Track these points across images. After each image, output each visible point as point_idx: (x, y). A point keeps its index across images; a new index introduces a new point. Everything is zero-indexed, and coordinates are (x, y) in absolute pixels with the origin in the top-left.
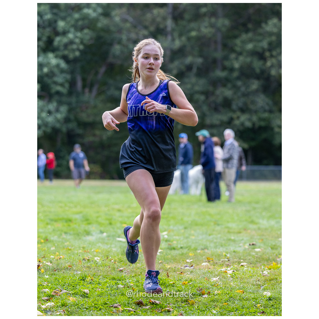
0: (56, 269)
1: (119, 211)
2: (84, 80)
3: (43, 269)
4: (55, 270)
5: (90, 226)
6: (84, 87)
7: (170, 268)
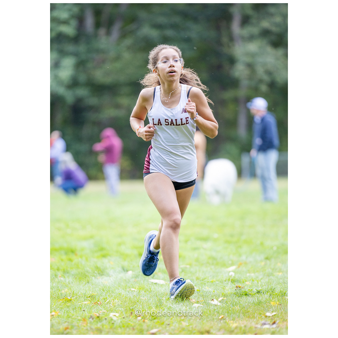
2: (97, 13)
5: (105, 261)
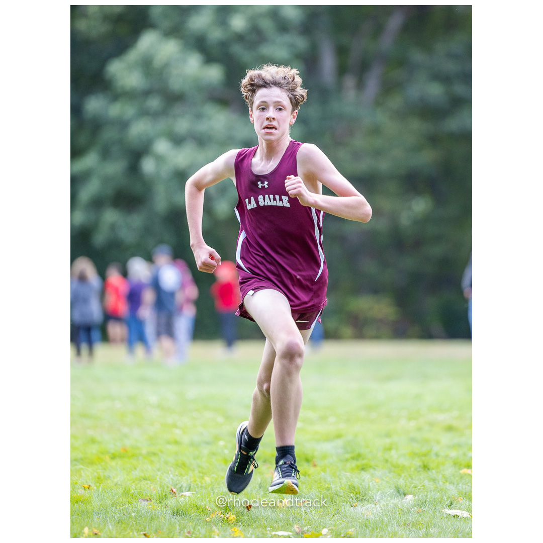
2: (341, 51)
6: (342, 70)
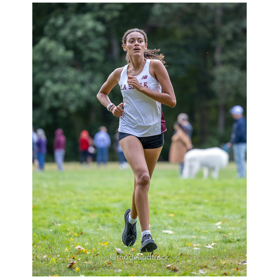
0: (93, 266)
1: (165, 198)
3: (77, 267)
4: (91, 268)
7: (225, 264)
